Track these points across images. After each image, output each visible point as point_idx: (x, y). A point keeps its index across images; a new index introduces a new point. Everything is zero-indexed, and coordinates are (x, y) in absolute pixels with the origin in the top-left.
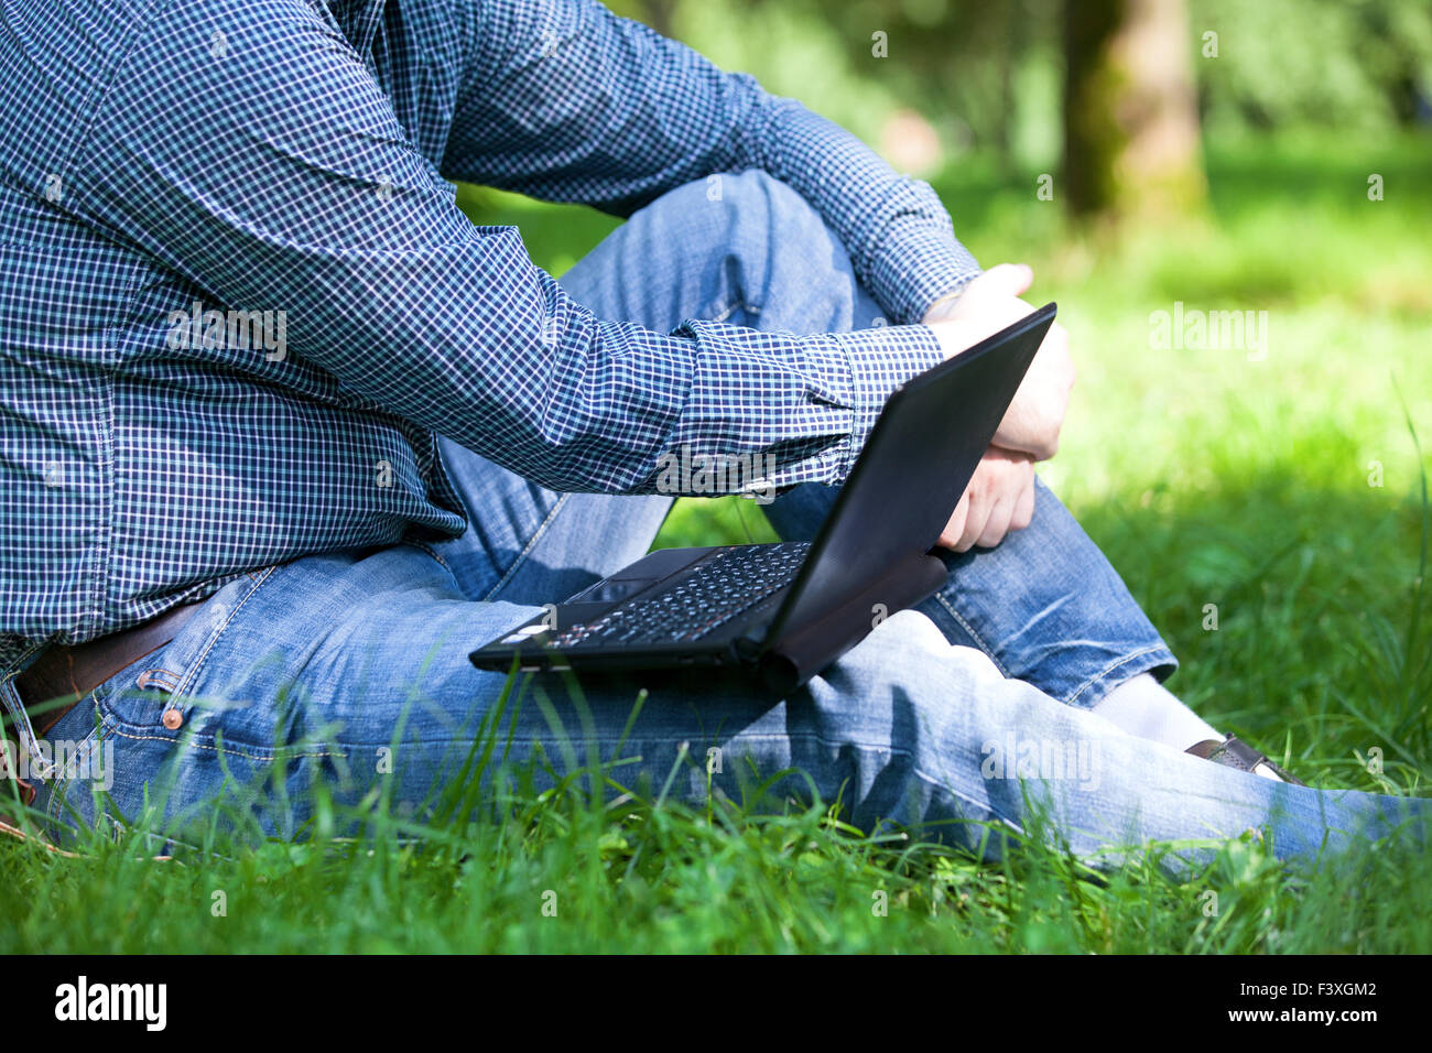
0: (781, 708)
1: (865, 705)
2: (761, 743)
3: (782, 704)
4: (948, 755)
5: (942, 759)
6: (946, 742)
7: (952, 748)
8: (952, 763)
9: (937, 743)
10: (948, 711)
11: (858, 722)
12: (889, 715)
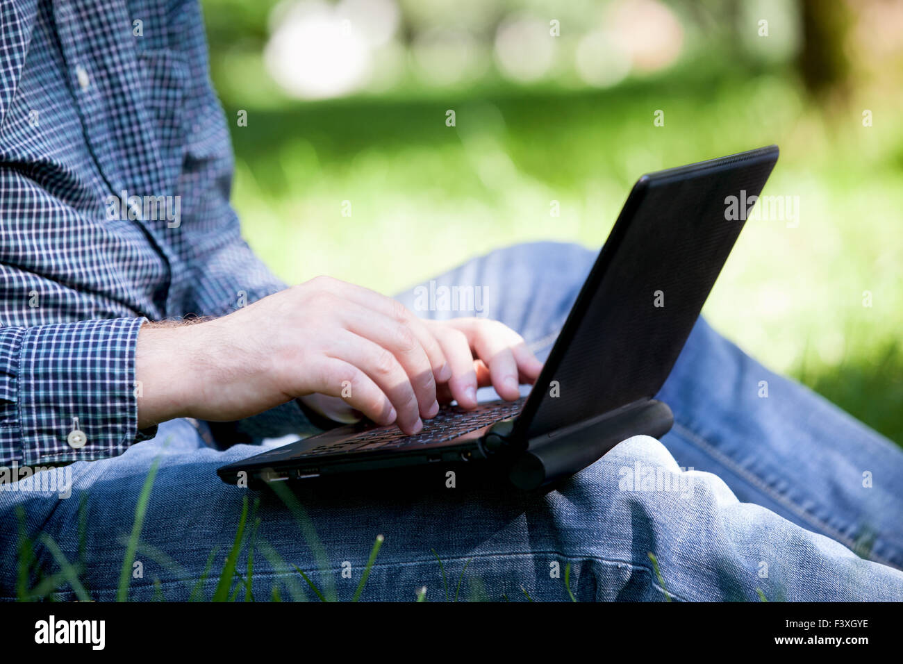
0: (523, 520)
1: (604, 521)
2: (503, 562)
3: (523, 517)
4: (686, 570)
5: (680, 575)
6: (683, 558)
7: (689, 564)
8: (689, 579)
9: (674, 559)
10: (685, 528)
11: (599, 537)
12: (629, 531)
